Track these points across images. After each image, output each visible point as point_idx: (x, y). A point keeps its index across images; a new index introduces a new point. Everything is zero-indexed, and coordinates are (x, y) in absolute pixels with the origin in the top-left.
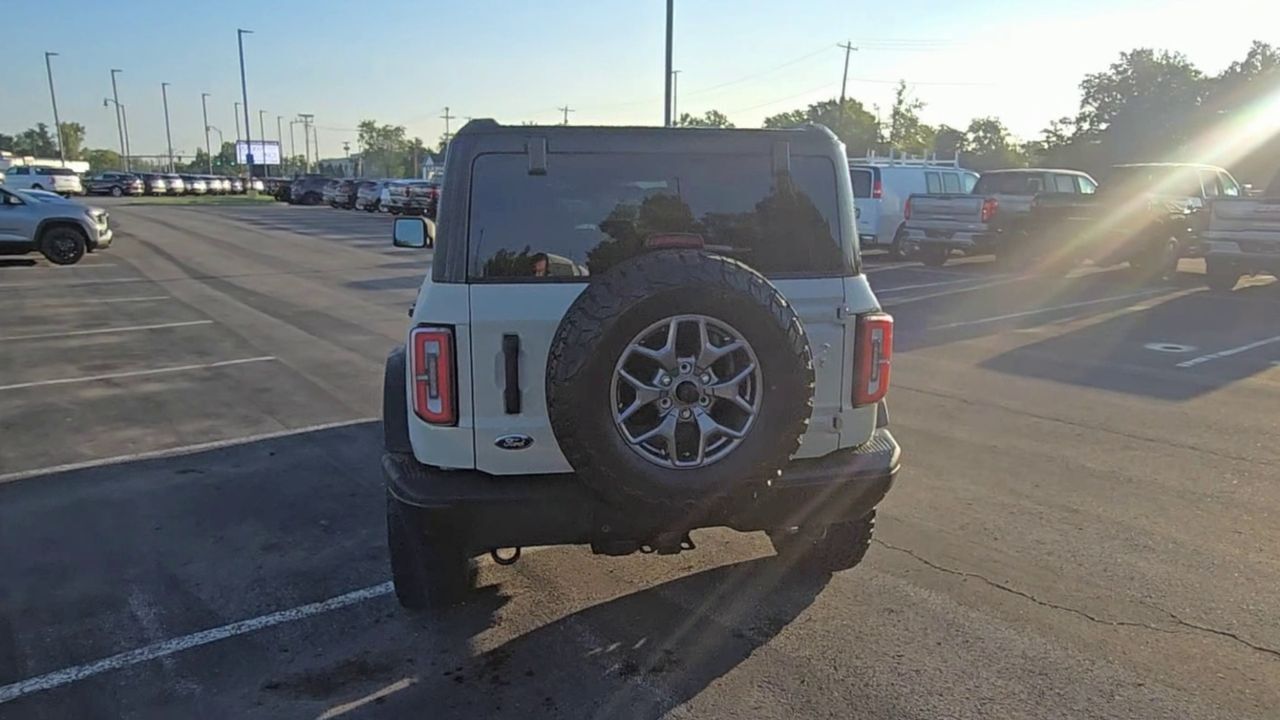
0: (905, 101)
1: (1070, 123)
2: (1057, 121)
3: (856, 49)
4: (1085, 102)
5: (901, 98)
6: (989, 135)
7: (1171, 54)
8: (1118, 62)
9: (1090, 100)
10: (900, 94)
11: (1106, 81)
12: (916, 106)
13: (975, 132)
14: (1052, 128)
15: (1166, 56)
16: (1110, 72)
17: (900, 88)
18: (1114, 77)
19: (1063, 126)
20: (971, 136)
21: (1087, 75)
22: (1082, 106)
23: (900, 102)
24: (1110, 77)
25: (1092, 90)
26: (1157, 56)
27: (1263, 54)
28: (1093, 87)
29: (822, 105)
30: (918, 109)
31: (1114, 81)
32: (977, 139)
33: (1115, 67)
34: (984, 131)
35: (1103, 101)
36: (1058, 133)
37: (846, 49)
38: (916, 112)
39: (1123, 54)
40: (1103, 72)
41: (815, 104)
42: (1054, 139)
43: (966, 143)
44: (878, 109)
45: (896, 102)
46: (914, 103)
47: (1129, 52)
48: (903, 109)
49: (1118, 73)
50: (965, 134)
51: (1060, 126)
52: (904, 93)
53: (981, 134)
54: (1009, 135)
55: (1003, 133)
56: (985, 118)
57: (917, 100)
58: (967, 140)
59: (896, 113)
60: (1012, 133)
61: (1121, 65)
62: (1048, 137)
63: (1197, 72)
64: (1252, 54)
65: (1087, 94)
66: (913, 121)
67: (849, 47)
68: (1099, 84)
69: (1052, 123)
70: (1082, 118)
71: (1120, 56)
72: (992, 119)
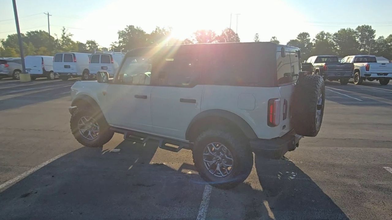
0: (66, 33)
1: (117, 43)
2: (114, 42)
3: (51, 15)
4: (119, 38)
5: (64, 32)
6: (93, 45)
7: (139, 27)
8: (126, 28)
9: (121, 37)
10: (63, 31)
11: (124, 33)
12: (70, 35)
13: (89, 44)
14: (113, 44)
15: (137, 28)
16: (125, 30)
17: (63, 29)
18: (126, 32)
19: (116, 44)
20: (87, 45)
21: (119, 30)
22: (119, 39)
23: (64, 34)
24: (125, 32)
25: (121, 35)
26: (135, 27)
27: (159, 29)
28: (121, 34)
29: (33, 32)
30: (71, 36)
31: (126, 33)
32: (89, 46)
33: (125, 29)
34: (91, 44)
35: (124, 37)
36: (115, 45)
37: (47, 15)
38: (70, 37)
39: (127, 26)
40: (123, 30)
41: (29, 32)
42: (114, 47)
43: (86, 47)
44: (56, 35)
45: (63, 34)
46: (69, 34)
47: (128, 26)
48: (65, 35)
49: (127, 31)
50: (86, 45)
51: (115, 44)
52: (65, 31)
53: (90, 45)
54: (98, 45)
55: (97, 45)
56: (91, 40)
57: (70, 33)
58: (86, 46)
59: (63, 37)
60: (99, 45)
61: (127, 29)
62: (112, 47)
63: (145, 32)
64: (156, 29)
65: (120, 35)
66: (69, 40)
67: (48, 15)
68: (122, 33)
69: (113, 43)
70: (120, 42)
71: (126, 26)
72: (93, 41)
